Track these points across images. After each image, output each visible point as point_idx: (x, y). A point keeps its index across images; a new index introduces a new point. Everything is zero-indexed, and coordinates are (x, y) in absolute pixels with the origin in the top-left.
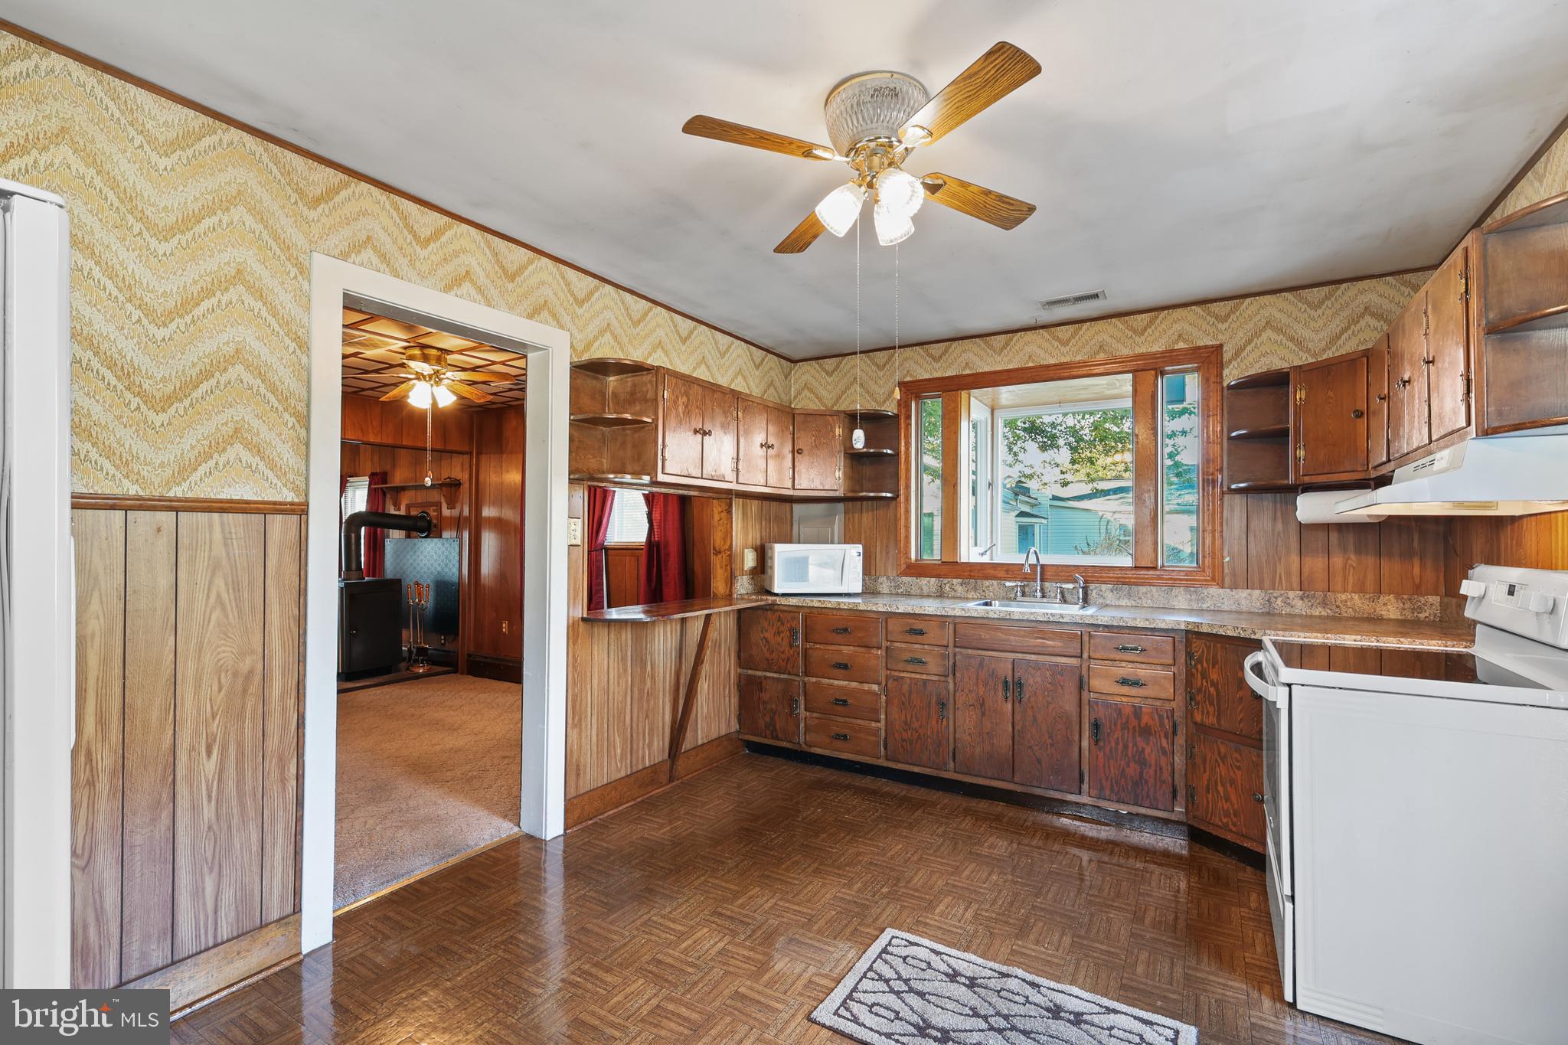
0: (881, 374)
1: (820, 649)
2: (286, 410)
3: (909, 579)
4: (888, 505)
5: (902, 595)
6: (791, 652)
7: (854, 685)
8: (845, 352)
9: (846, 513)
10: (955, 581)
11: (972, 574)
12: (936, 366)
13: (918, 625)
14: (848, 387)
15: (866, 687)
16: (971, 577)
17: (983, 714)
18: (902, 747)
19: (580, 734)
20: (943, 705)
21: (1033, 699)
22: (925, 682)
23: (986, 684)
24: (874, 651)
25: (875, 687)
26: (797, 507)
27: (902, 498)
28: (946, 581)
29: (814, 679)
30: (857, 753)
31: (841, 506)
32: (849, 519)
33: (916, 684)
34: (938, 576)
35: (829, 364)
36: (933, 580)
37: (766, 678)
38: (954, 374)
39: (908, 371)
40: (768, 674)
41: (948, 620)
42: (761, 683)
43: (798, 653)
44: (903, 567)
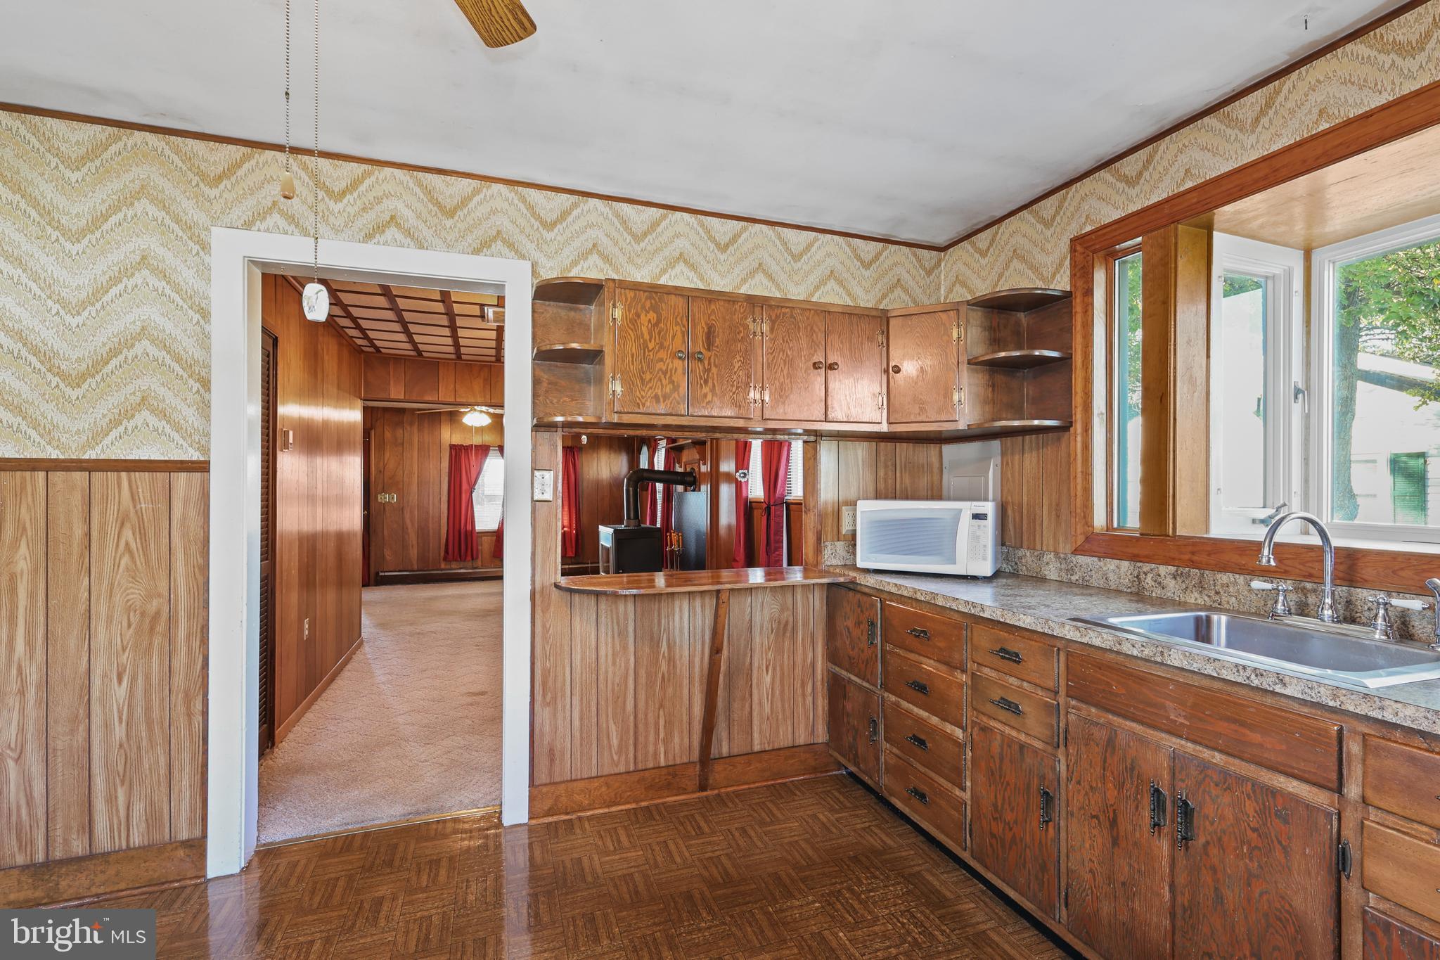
0: (1049, 233)
1: (899, 655)
2: (190, 376)
3: (1088, 560)
4: (1059, 439)
5: (1077, 585)
6: (870, 652)
7: (935, 720)
8: (999, 214)
9: (1003, 454)
10: (1163, 570)
11: (1195, 558)
12: (1132, 192)
13: (1016, 645)
14: (1007, 267)
15: (949, 728)
16: (1193, 564)
17: (1115, 842)
18: (991, 845)
19: (554, 715)
20: (1048, 799)
21: (1214, 851)
22: (1022, 747)
23: (1120, 786)
24: (958, 674)
25: (959, 733)
26: (948, 449)
27: (1079, 427)
28: (1146, 567)
29: (893, 698)
30: (938, 827)
31: (996, 445)
32: (1007, 463)
33: (1009, 746)
34: (1134, 558)
35: (983, 239)
36: (1125, 564)
37: (850, 681)
38: (1165, 196)
39: (1087, 217)
40: (853, 678)
41: (1059, 644)
42: (845, 687)
43: (876, 656)
44: (1081, 539)
